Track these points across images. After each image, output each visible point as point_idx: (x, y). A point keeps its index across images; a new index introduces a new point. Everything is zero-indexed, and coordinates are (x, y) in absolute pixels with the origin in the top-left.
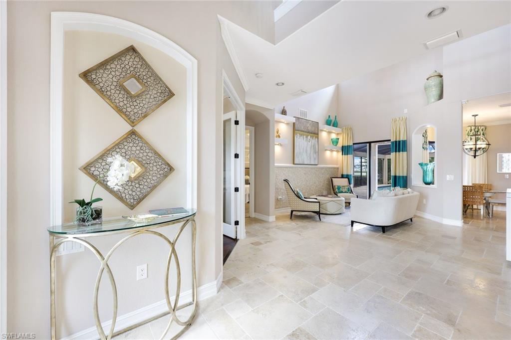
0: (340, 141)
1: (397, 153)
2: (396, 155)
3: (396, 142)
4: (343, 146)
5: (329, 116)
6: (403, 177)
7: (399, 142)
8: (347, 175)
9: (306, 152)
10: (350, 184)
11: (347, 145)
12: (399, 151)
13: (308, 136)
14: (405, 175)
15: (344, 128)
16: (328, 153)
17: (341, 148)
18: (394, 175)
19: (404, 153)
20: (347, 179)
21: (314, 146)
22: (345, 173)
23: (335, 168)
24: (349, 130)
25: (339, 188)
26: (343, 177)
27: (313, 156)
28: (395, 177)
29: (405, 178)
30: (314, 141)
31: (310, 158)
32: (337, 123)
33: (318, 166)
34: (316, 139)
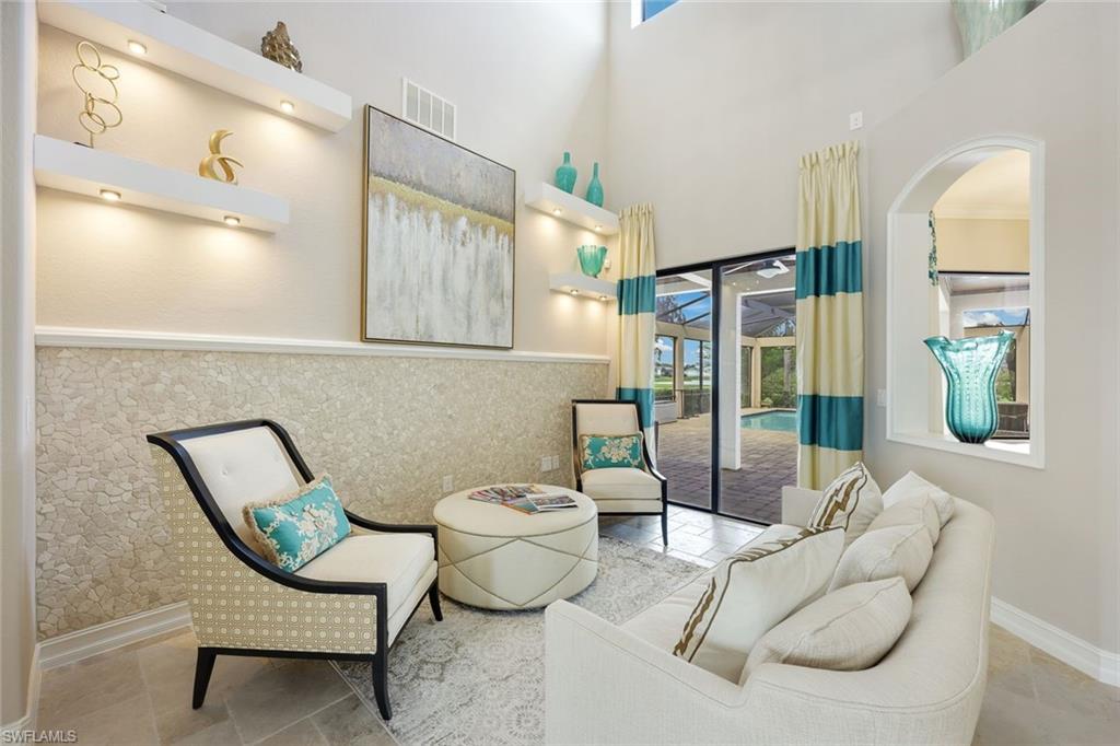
0: (613, 259)
1: (823, 297)
2: (817, 304)
3: (817, 252)
4: (622, 282)
5: (567, 156)
6: (848, 400)
7: (831, 250)
8: (636, 391)
9: (445, 290)
10: (641, 429)
11: (633, 276)
12: (831, 291)
13: (457, 216)
14: (856, 393)
15: (627, 212)
16: (564, 305)
17: (615, 290)
18: (809, 392)
19: (851, 295)
20: (633, 407)
21: (490, 264)
22: (628, 384)
23: (594, 364)
24: (643, 221)
25: (598, 443)
26: (620, 398)
27: (488, 310)
28: (815, 400)
29: (856, 404)
30: (490, 245)
31: (469, 318)
32: (601, 192)
33: (513, 353)
34: (504, 240)
